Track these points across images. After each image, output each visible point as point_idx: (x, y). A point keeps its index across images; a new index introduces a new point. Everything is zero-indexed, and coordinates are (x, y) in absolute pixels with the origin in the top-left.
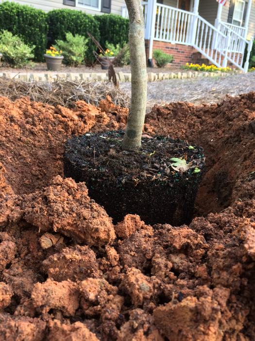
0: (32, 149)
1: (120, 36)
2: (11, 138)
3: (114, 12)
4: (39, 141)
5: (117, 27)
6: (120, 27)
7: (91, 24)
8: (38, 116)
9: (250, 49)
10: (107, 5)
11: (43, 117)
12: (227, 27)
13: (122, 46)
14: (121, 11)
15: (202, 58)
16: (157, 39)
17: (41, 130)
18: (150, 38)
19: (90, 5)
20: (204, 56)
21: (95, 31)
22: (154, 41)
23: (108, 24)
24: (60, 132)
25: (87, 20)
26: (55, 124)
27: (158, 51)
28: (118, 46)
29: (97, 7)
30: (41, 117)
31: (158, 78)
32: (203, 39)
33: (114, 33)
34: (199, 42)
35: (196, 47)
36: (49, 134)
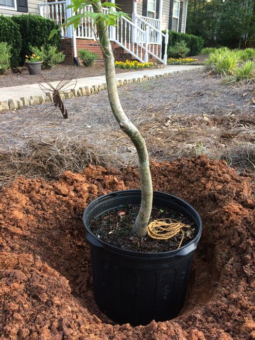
0: (49, 233)
1: (42, 37)
2: (33, 229)
3: (32, 10)
4: (51, 224)
5: (38, 28)
6: (41, 28)
7: (11, 28)
8: (45, 201)
9: (167, 42)
10: (23, 4)
11: (49, 201)
12: (143, 20)
13: (47, 49)
14: (39, 9)
15: (125, 53)
16: (79, 37)
17: (51, 213)
18: (73, 37)
19: (5, 5)
20: (126, 51)
21: (16, 34)
22: (77, 39)
23: (28, 25)
24: (65, 211)
25: (6, 24)
26: (59, 205)
27: (82, 49)
28: (42, 48)
29: (13, 6)
30: (48, 201)
31: (95, 90)
32: (124, 34)
33: (36, 35)
34: (120, 37)
35: (117, 42)
36: (58, 216)
